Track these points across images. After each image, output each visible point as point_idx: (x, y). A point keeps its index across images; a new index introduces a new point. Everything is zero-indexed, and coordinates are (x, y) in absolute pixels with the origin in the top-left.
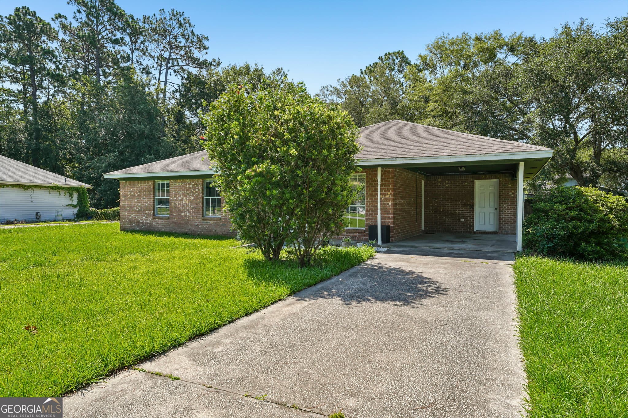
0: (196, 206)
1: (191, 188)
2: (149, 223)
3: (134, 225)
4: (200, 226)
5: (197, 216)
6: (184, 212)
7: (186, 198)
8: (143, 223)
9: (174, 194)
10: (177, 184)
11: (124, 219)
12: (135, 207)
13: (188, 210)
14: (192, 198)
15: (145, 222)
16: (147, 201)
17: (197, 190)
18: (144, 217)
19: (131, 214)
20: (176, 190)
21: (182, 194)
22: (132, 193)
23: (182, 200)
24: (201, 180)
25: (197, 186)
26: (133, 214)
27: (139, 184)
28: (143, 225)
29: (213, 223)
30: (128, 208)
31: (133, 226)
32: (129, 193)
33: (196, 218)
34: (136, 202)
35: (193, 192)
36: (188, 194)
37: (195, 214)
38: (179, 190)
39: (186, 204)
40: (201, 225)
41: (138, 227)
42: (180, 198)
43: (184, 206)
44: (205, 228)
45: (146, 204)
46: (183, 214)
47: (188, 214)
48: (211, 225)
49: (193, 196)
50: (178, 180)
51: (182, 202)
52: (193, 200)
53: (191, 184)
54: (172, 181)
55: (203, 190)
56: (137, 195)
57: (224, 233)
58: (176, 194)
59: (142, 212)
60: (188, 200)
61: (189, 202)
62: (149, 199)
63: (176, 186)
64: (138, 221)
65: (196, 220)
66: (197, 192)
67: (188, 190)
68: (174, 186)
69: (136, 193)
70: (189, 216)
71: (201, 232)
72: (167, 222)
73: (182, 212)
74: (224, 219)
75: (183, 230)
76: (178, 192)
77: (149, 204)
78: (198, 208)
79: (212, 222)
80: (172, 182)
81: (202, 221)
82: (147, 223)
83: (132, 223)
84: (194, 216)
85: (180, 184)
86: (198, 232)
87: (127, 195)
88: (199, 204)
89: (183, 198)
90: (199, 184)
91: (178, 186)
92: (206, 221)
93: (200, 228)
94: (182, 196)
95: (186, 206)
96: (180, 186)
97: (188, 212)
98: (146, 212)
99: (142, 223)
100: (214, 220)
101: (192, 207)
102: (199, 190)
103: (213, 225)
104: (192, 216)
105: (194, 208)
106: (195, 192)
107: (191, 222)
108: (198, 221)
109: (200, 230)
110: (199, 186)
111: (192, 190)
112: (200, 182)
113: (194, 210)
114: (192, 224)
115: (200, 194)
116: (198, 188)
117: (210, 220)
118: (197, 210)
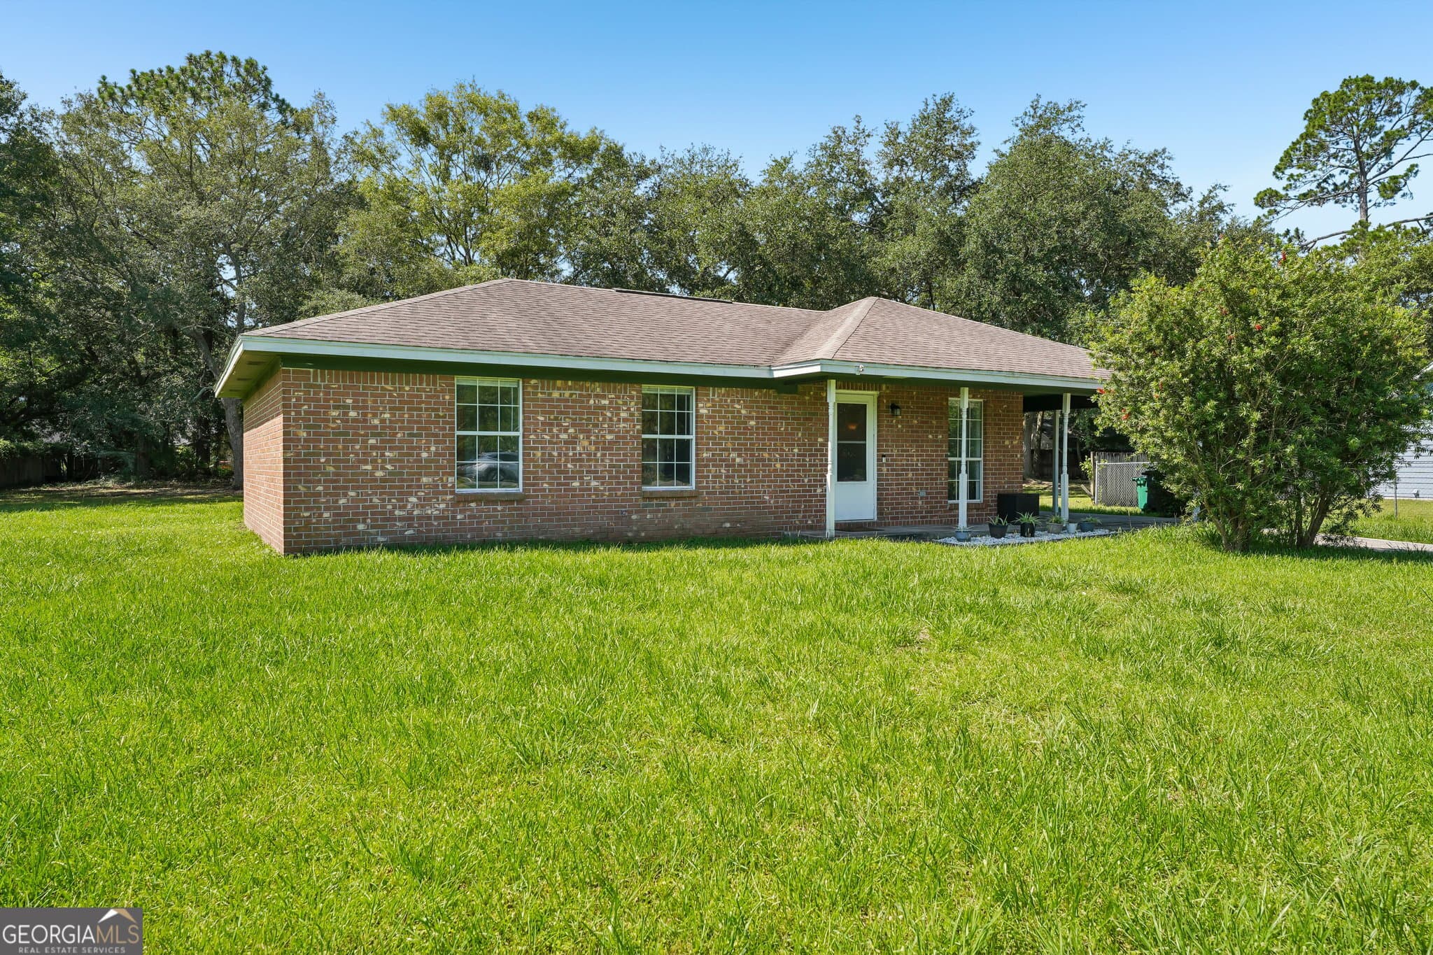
0: (622, 461)
1: (604, 408)
2: (437, 518)
3: (361, 527)
4: (634, 517)
5: (625, 489)
6: (581, 478)
7: (588, 438)
8: (409, 519)
9: (543, 424)
10: (556, 394)
11: (307, 509)
12: (366, 463)
13: (596, 472)
14: (609, 437)
15: (420, 518)
16: (428, 442)
17: (623, 415)
18: (413, 499)
19: (347, 488)
20: (552, 413)
21: (573, 425)
22: (353, 414)
23: (573, 441)
24: (637, 387)
25: (625, 403)
26: (354, 488)
27: (387, 385)
28: (410, 526)
29: (677, 505)
30: (332, 469)
31: (358, 533)
32: (335, 413)
33: (622, 495)
34: (373, 447)
35: (611, 419)
36: (596, 426)
37: (618, 483)
38: (561, 413)
39: (589, 455)
40: (637, 512)
41: (383, 534)
42: (564, 436)
43: (581, 460)
44: (651, 521)
45: (424, 455)
46: (576, 484)
47: (594, 483)
48: (670, 511)
49: (610, 432)
50: (559, 383)
51: (574, 449)
52: (610, 442)
53: (604, 397)
54: (533, 382)
56: (376, 422)
57: (709, 531)
58: (552, 424)
59: (403, 480)
60: (596, 443)
61: (597, 449)
62: (436, 435)
63: (552, 400)
64: (384, 513)
65: (623, 501)
66: (625, 420)
67: (593, 413)
68: (543, 400)
69: (375, 415)
70: (596, 489)
71: (638, 531)
72: (515, 509)
73: (574, 478)
74: (707, 493)
75: (577, 529)
76: (556, 418)
77: (437, 454)
78: (629, 466)
79: (673, 503)
80: (535, 387)
81: (641, 502)
82: (429, 518)
83: (350, 521)
84: (615, 489)
85: (567, 393)
86: (630, 534)
87: (327, 420)
88: (633, 455)
89: (576, 437)
90: (632, 397)
91: (558, 400)
92: (655, 502)
93: (637, 521)
94: (571, 430)
95: (588, 460)
96: (567, 401)
97: (595, 478)
98: (425, 480)
99: (401, 519)
100: (678, 498)
101: (607, 462)
102: (632, 415)
103: (677, 511)
104: (610, 490)
105: (614, 466)
106: (619, 420)
107: (605, 507)
108: (628, 501)
109: (635, 528)
110: (633, 404)
111: (609, 414)
112: (634, 393)
113: (617, 472)
114: (608, 512)
115: (634, 426)
116: (629, 409)
117: (667, 498)
118: (625, 472)
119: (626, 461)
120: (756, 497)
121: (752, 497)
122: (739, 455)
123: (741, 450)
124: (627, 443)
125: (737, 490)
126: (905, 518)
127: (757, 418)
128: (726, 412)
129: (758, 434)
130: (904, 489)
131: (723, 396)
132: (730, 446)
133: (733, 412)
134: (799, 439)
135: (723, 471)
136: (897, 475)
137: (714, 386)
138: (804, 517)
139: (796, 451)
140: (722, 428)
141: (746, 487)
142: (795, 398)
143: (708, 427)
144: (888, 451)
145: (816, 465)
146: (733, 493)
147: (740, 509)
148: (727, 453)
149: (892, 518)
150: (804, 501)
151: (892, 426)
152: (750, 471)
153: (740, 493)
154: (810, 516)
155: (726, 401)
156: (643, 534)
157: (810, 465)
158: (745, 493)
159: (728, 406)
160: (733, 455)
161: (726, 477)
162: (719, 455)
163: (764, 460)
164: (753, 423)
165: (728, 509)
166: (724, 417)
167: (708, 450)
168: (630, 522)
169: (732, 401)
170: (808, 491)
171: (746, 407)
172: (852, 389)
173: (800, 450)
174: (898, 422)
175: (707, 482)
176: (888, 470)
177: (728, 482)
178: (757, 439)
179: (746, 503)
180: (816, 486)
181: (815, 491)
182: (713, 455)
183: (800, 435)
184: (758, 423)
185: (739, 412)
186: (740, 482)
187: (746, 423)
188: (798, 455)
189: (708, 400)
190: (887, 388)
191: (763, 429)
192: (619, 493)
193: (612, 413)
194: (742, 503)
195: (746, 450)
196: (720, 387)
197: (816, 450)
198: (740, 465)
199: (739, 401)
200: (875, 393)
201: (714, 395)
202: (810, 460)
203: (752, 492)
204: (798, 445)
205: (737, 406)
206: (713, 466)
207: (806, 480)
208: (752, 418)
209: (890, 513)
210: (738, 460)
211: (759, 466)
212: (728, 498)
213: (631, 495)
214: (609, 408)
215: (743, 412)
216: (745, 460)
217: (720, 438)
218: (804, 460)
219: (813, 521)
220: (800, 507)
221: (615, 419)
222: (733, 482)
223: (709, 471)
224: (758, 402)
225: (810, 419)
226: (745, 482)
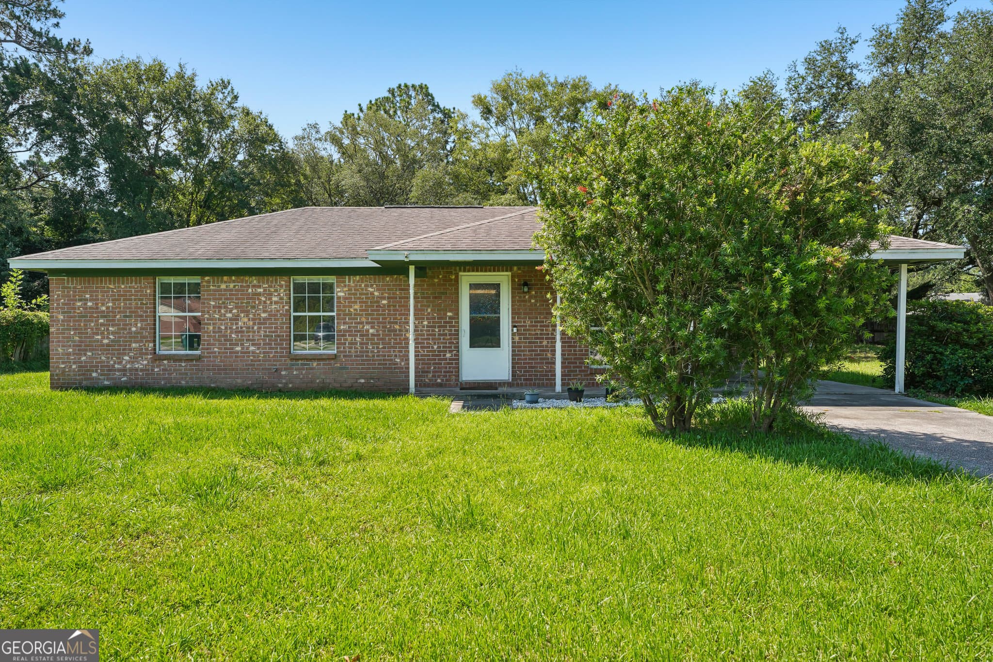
0: (274, 332)
1: (259, 294)
2: (142, 370)
3: (94, 375)
4: (283, 373)
5: (276, 352)
6: (242, 345)
7: (247, 316)
8: (124, 370)
9: (214, 307)
10: (223, 286)
11: (63, 363)
12: (97, 334)
13: (254, 340)
14: (264, 315)
15: (130, 369)
16: (136, 321)
17: (275, 299)
18: (127, 358)
19: (86, 350)
20: (221, 299)
21: (236, 307)
22: (90, 304)
23: (236, 319)
24: (286, 278)
25: (276, 291)
26: (90, 350)
27: (111, 285)
28: (124, 375)
29: (318, 365)
30: (77, 338)
31: (93, 378)
32: (79, 304)
33: (274, 356)
34: (102, 325)
35: (265, 302)
36: (253, 307)
37: (271, 348)
38: (227, 299)
39: (249, 328)
40: (285, 369)
41: (108, 380)
42: (229, 315)
43: (243, 332)
44: (297, 376)
45: (134, 329)
46: (238, 349)
47: (252, 348)
48: (313, 369)
49: (264, 312)
50: (225, 278)
51: (237, 324)
52: (264, 319)
53: (259, 287)
54: (207, 278)
55: (290, 299)
56: (104, 308)
57: (345, 385)
58: (220, 307)
59: (120, 345)
60: (253, 320)
61: (254, 324)
62: (142, 316)
63: (221, 290)
64: (109, 366)
65: (274, 361)
66: (276, 303)
67: (251, 299)
68: (215, 291)
69: (103, 304)
70: (253, 352)
71: (286, 383)
72: (194, 365)
73: (237, 345)
74: (344, 356)
75: (239, 381)
76: (223, 303)
77: (141, 328)
78: (279, 336)
79: (315, 364)
80: (209, 282)
81: (289, 362)
82: (137, 370)
83: (88, 371)
84: (268, 353)
85: (232, 285)
86: (280, 385)
87: (75, 308)
88: (282, 328)
89: (238, 316)
90: (281, 286)
91: (225, 290)
92: (300, 362)
93: (285, 376)
94: (235, 311)
95: (248, 332)
96: (231, 290)
97: (253, 345)
98: (134, 345)
99: (119, 370)
100: (319, 360)
101: (262, 333)
102: (281, 299)
103: (318, 369)
104: (264, 353)
105: (267, 336)
106: (271, 303)
107: (261, 365)
108: (277, 361)
109: (284, 381)
110: (282, 291)
111: (263, 299)
112: (283, 283)
113: (269, 340)
114: (263, 369)
115: (283, 307)
116: (279, 295)
117: (311, 360)
118: (276, 340)
119: (277, 332)
120: (388, 360)
121: (384, 360)
122: (372, 327)
123: (374, 323)
124: (278, 319)
125: (370, 354)
126: (539, 379)
127: (389, 298)
128: (360, 294)
129: (389, 310)
130: (539, 355)
131: (358, 281)
132: (364, 320)
133: (367, 294)
134: (429, 314)
135: (358, 339)
136: (530, 343)
137: (349, 275)
138: (433, 376)
139: (425, 323)
140: (357, 307)
141: (378, 352)
142: (424, 281)
143: (344, 306)
144: (520, 322)
145: (446, 335)
146: (367, 356)
147: (373, 368)
148: (361, 326)
149: (525, 380)
150: (433, 364)
151: (525, 301)
152: (382, 339)
153: (373, 356)
154: (439, 376)
155: (360, 286)
156: (290, 386)
157: (439, 335)
158: (378, 356)
159: (362, 289)
160: (367, 327)
161: (361, 344)
162: (354, 327)
163: (396, 331)
164: (385, 302)
165: (362, 368)
166: (359, 298)
167: (344, 323)
168: (281, 376)
169: (366, 286)
170: (437, 356)
171: (378, 290)
172: (481, 271)
173: (429, 323)
174: (531, 297)
175: (344, 348)
176: (520, 339)
177: (362, 348)
178: (389, 314)
179: (379, 364)
180: (446, 351)
181: (444, 355)
182: (349, 327)
183: (429, 310)
184: (389, 302)
185: (372, 294)
186: (373, 348)
187: (378, 302)
188: (428, 326)
189: (345, 286)
190: (519, 269)
191: (395, 306)
192: (271, 355)
193: (266, 298)
194: (375, 364)
195: (378, 323)
196: (355, 275)
197: (445, 322)
198: (373, 335)
199: (372, 286)
200: (509, 273)
201: (349, 281)
202: (440, 331)
203: (385, 356)
204: (427, 319)
205: (370, 289)
206: (349, 335)
207: (435, 347)
208: (384, 298)
209: (523, 375)
210: (371, 331)
211: (390, 335)
212: (362, 360)
213: (281, 357)
214: (263, 294)
215: (376, 294)
216: (377, 331)
217: (355, 314)
218: (433, 331)
219: (442, 380)
220: (429, 368)
221: (268, 302)
222: (367, 348)
223: (346, 340)
224: (390, 285)
225: (440, 298)
226: (378, 348)
